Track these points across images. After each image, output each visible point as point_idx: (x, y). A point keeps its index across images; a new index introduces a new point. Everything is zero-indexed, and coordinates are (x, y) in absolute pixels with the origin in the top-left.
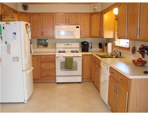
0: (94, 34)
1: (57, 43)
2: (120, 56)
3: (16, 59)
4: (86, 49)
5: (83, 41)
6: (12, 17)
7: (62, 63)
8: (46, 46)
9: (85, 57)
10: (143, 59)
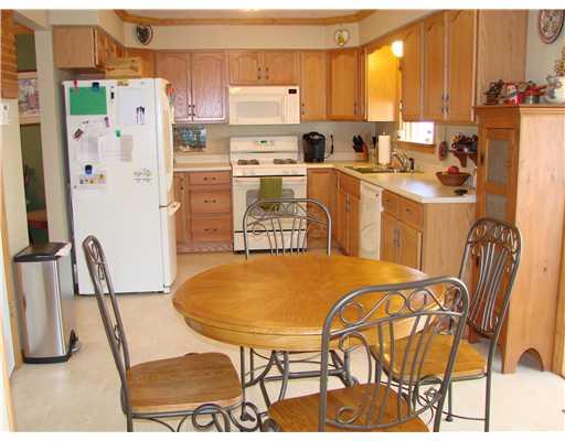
0: (338, 111)
1: (232, 139)
2: (412, 168)
3: (143, 175)
4: (317, 155)
5: (308, 132)
6: (132, 68)
7: (250, 194)
8: (201, 147)
9: (316, 175)
10: (462, 170)
